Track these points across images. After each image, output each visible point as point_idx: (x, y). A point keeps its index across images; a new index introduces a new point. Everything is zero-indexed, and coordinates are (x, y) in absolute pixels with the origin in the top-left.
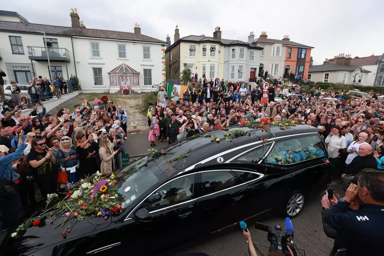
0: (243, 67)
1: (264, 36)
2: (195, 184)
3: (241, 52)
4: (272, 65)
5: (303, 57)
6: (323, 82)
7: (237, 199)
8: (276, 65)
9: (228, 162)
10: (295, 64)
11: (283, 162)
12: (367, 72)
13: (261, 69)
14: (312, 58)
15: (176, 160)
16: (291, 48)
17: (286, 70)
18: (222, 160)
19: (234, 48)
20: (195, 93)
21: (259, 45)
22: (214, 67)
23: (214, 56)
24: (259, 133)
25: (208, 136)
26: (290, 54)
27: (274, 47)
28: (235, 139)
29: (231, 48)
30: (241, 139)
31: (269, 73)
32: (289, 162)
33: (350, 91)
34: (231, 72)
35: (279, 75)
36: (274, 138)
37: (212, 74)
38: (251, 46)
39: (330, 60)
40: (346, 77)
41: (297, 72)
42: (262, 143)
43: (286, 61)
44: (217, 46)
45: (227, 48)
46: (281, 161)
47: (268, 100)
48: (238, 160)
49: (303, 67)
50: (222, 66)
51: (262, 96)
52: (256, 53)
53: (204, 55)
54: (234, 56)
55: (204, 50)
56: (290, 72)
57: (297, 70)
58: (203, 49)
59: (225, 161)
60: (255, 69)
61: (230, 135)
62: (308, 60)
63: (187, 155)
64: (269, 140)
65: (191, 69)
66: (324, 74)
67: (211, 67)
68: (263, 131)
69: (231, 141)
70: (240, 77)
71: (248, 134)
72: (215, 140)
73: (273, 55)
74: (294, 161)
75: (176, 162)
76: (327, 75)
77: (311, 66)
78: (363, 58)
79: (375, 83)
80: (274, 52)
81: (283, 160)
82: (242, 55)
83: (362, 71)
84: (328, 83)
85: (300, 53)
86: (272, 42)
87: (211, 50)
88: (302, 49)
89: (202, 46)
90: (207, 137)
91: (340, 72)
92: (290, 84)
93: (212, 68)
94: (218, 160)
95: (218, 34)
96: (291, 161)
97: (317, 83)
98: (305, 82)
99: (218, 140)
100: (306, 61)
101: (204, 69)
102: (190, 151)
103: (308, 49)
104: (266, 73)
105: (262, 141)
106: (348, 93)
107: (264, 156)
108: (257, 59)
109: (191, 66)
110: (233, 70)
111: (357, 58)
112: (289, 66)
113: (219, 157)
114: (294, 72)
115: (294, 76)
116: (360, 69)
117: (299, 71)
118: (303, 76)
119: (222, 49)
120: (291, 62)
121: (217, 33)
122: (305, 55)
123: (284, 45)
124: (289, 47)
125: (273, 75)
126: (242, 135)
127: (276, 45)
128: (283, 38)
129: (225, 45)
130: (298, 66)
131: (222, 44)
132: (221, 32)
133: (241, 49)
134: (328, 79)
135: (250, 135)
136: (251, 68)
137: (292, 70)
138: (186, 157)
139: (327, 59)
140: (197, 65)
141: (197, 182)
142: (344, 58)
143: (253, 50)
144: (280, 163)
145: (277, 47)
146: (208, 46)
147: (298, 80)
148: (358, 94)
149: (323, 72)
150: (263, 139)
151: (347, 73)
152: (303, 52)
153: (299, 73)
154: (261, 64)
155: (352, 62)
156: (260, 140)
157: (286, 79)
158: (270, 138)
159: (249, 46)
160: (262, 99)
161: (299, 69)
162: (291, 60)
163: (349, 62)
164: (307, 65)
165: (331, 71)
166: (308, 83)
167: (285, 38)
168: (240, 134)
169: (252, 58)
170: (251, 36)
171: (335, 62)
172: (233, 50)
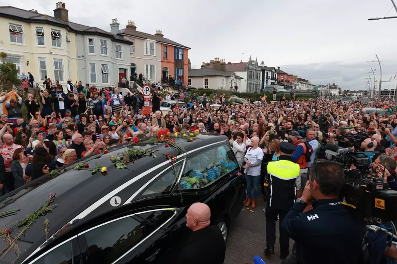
0: (108, 67)
1: (131, 27)
2: (75, 258)
3: (102, 44)
4: (147, 65)
5: (180, 58)
6: (204, 87)
7: (151, 258)
8: (151, 66)
9: (128, 202)
10: (173, 66)
11: (198, 184)
12: (240, 78)
13: (133, 70)
14: (189, 60)
15: (25, 224)
16: (166, 46)
17: (164, 73)
18: (119, 200)
19: (91, 37)
20: (33, 102)
21: (126, 38)
22: (60, 63)
23: (59, 45)
24: (163, 149)
25: (83, 167)
26: (166, 53)
27: (146, 43)
28: (131, 164)
29: (87, 38)
30: (139, 162)
31: (145, 76)
32: (205, 184)
33: (231, 97)
34: (90, 73)
35: (157, 78)
36: (185, 154)
37: (59, 74)
38: (116, 38)
39: (208, 64)
40: (224, 83)
41: (176, 76)
42: (171, 163)
43: (162, 61)
44: (63, 32)
45: (80, 37)
46: (195, 183)
47: (151, 110)
48: (143, 195)
49: (182, 71)
50: (74, 62)
51: (143, 104)
52: (125, 48)
53: (41, 43)
54: (92, 50)
55: (40, 35)
56: (168, 76)
57: (176, 74)
58: (38, 33)
59: (123, 201)
60: (125, 70)
61: (122, 159)
62: (186, 62)
63: (47, 209)
64: (178, 157)
65: (17, 65)
66: (203, 80)
67: (56, 64)
68: (166, 147)
69: (125, 168)
70: (105, 79)
71: (148, 154)
72: (99, 170)
73: (147, 53)
74: (209, 181)
75: (25, 228)
76: (207, 80)
77: (190, 70)
78: (234, 64)
79: (247, 90)
80: (147, 49)
81: (198, 182)
82: (104, 50)
83: (236, 77)
84: (209, 89)
85: (176, 54)
86: (143, 36)
87: (52, 36)
88: (178, 48)
89: (34, 28)
90: (81, 168)
91: (218, 77)
92: (171, 91)
93: (58, 65)
94: (112, 203)
95: (63, 13)
96: (206, 181)
97: (199, 89)
98: (187, 87)
99: (104, 169)
100: (185, 63)
101: (43, 65)
102: (53, 200)
103: (185, 49)
104: (141, 76)
105: (170, 161)
106: (229, 100)
107: (177, 180)
108: (126, 57)
109: (17, 58)
110: (93, 70)
111: (229, 63)
112: (166, 68)
113: (112, 198)
114: (173, 76)
115: (174, 81)
116: (234, 74)
117: (178, 75)
118: (183, 81)
119: (72, 37)
120: (168, 64)
121: (61, 11)
122: (183, 55)
123: (158, 42)
124: (164, 45)
125: (149, 79)
126: (140, 157)
127: (148, 41)
128: (156, 33)
129: (77, 32)
130: (176, 69)
131: (70, 29)
132: (67, 11)
133: (102, 41)
134: (208, 85)
135: (151, 155)
136: (120, 69)
137: (171, 74)
138: (46, 213)
139: (204, 63)
140: (28, 57)
141: (78, 254)
142: (219, 62)
143: (119, 44)
144: (195, 187)
145: (151, 44)
146: (47, 30)
147: (179, 85)
148: (238, 101)
149: (202, 77)
150: (172, 158)
151: (225, 79)
152: (180, 53)
153: (179, 77)
154: (133, 64)
155: (227, 68)
156: (167, 159)
157: (165, 85)
158: (179, 155)
159: (114, 38)
160: (143, 109)
161: (178, 73)
162: (167, 61)
163: (224, 67)
164: (186, 68)
165: (210, 76)
166: (189, 90)
167: (158, 32)
168: (137, 155)
169: (119, 54)
170: (115, 25)
171: (212, 67)
172: (90, 40)
